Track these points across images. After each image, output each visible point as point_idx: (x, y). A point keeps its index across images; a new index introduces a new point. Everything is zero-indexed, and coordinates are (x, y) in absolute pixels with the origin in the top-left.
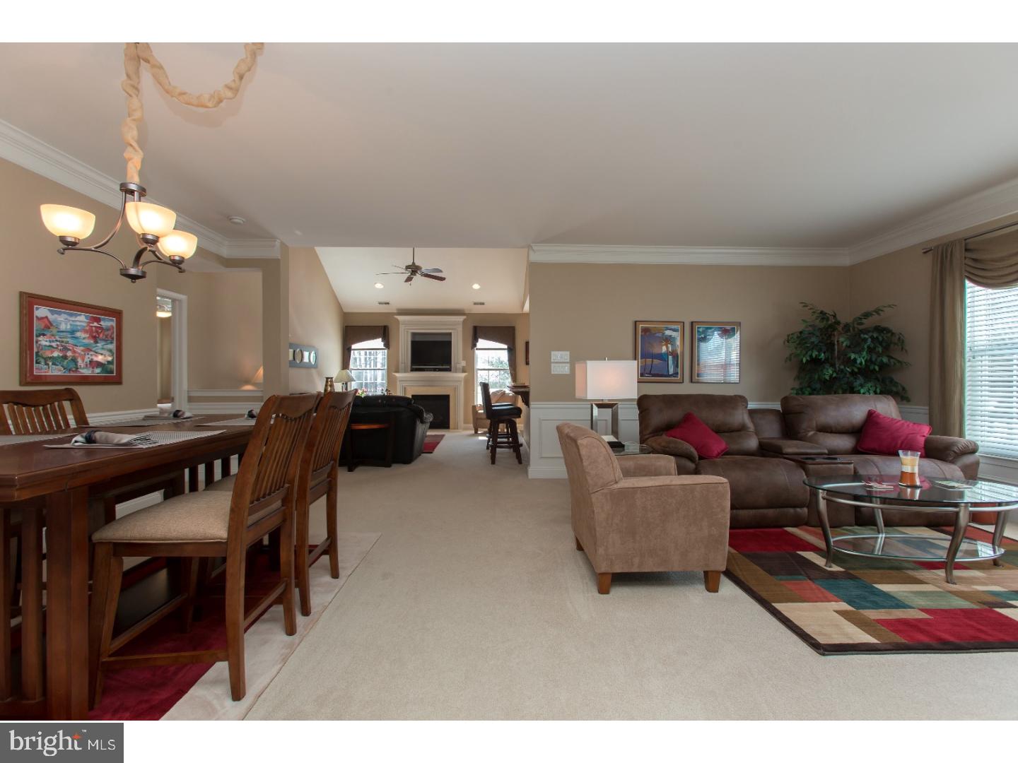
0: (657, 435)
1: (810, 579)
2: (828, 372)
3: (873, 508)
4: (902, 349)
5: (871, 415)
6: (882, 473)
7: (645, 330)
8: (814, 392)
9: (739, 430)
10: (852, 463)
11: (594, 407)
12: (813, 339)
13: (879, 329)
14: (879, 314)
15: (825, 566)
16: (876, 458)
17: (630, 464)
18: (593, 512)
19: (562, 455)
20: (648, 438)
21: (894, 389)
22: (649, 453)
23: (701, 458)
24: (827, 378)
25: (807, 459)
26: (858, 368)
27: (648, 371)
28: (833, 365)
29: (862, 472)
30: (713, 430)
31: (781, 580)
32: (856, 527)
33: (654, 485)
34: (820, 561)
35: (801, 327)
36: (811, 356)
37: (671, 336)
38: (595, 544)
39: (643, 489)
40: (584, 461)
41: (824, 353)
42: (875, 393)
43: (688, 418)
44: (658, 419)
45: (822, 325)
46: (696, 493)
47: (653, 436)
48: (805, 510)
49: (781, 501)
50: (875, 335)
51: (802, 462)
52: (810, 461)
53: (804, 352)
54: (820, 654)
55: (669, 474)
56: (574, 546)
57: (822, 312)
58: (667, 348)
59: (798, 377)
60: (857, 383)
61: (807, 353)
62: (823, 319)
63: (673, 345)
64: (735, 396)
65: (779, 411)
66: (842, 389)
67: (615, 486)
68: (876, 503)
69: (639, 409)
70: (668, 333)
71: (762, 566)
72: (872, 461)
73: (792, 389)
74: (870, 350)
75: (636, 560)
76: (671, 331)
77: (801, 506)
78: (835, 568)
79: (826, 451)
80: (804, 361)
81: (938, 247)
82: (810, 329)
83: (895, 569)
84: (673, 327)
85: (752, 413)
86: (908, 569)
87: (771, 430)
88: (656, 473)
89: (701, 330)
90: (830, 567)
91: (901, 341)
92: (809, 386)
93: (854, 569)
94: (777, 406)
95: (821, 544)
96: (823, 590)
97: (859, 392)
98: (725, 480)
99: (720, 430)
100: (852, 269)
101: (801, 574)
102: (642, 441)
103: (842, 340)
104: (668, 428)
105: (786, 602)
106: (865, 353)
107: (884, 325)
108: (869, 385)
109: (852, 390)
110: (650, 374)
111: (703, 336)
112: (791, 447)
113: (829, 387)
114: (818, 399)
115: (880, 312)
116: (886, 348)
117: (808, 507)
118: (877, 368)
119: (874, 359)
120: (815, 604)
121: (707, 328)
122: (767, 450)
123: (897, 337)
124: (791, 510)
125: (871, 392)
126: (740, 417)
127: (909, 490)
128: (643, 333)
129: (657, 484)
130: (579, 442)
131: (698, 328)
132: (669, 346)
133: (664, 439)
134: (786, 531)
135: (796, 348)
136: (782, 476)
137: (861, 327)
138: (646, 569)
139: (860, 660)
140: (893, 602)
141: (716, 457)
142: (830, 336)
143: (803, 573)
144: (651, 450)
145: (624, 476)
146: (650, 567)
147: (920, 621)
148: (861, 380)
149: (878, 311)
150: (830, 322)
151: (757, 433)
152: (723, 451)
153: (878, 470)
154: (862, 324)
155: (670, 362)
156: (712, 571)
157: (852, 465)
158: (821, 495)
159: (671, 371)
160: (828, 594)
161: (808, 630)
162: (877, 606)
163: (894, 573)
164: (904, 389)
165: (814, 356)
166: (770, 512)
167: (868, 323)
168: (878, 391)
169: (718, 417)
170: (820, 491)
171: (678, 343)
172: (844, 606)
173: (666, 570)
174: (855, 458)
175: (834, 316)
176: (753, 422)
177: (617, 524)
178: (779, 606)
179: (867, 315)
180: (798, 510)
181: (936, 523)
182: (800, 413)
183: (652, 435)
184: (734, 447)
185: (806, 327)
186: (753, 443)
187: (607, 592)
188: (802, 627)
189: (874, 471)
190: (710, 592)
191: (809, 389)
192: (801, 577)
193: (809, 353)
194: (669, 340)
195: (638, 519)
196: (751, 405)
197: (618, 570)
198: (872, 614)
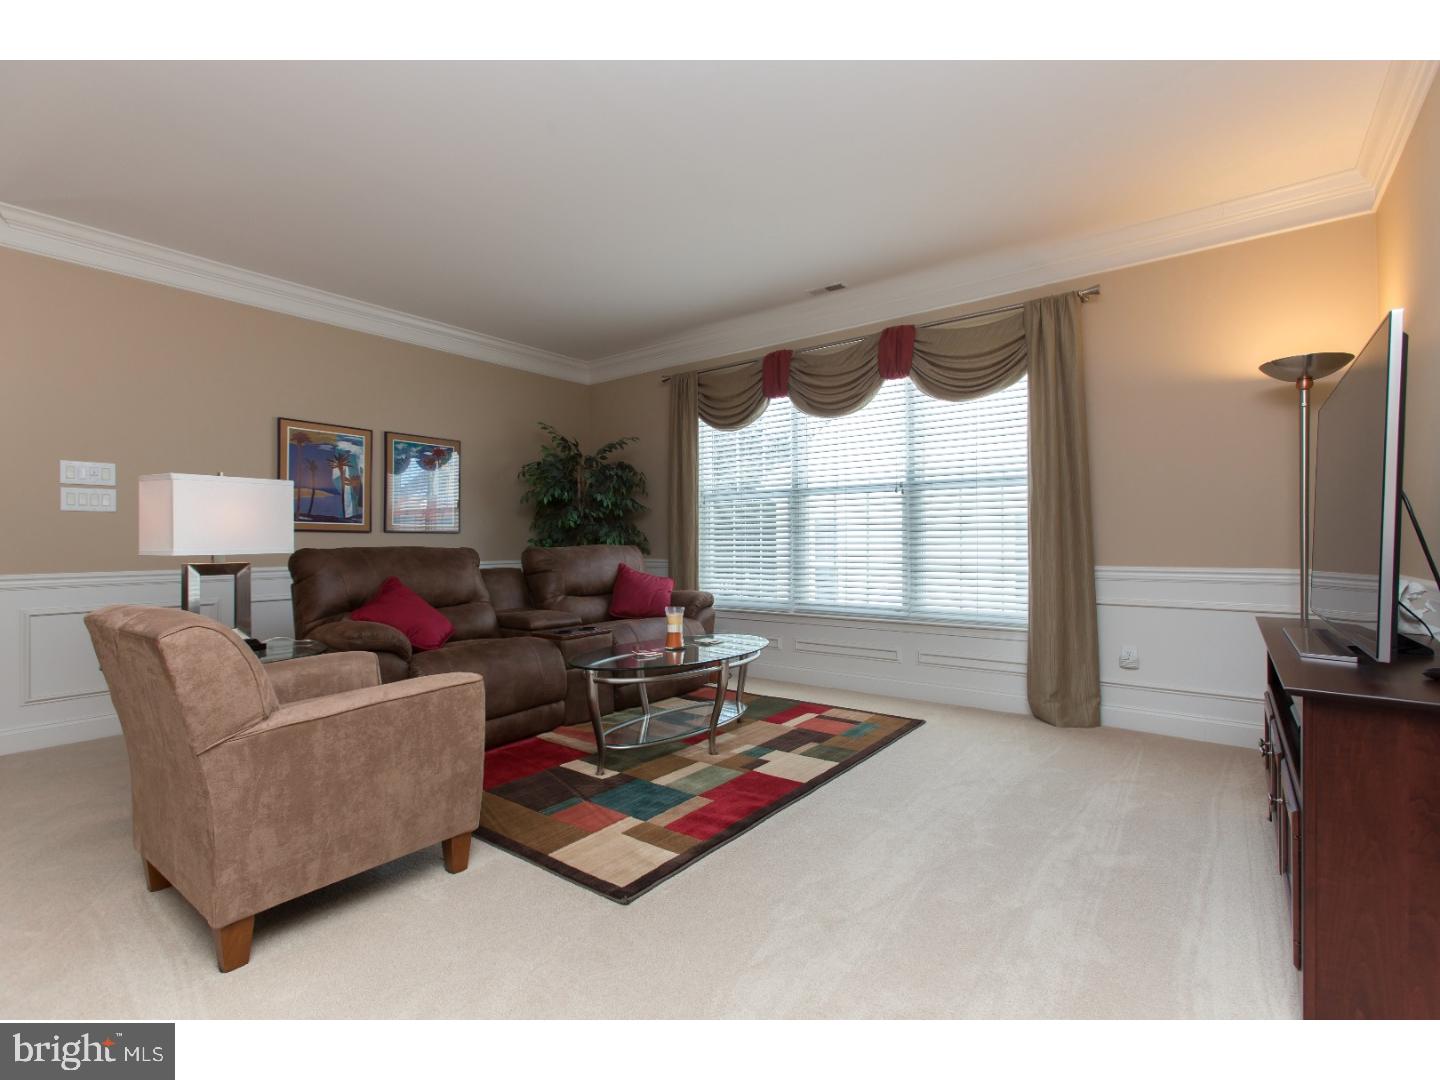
0: (333, 621)
1: (586, 799)
2: (573, 518)
3: (637, 683)
4: (644, 491)
5: (622, 570)
6: (640, 640)
7: (299, 437)
8: (555, 543)
9: (467, 602)
10: (609, 632)
11: (192, 572)
12: (555, 473)
13: (622, 466)
14: (622, 447)
15: (597, 774)
16: (631, 622)
17: (287, 676)
18: (206, 793)
19: (104, 686)
20: (312, 629)
21: (637, 540)
22: (320, 653)
23: (416, 650)
24: (572, 524)
25: (561, 632)
26: (604, 513)
27: (305, 509)
28: (576, 509)
29: (621, 642)
30: (430, 603)
31: (552, 813)
32: (616, 714)
33: (352, 708)
34: (588, 769)
35: (539, 456)
36: (553, 496)
37: (349, 452)
38: (211, 865)
39: (329, 720)
40: (178, 684)
41: (568, 492)
42: (620, 543)
43: (389, 586)
44: (331, 589)
45: (562, 455)
46: (431, 708)
47: (324, 623)
48: (562, 703)
49: (532, 699)
50: (620, 473)
51: (556, 636)
52: (564, 636)
53: (544, 490)
54: (624, 904)
55: (366, 684)
56: (141, 884)
57: (563, 439)
58: (342, 472)
59: (534, 526)
60: (602, 533)
61: (547, 492)
62: (564, 447)
63: (353, 467)
64: (462, 549)
65: (519, 570)
66: (587, 539)
67: (264, 726)
68: (641, 677)
69: (293, 576)
70: (343, 446)
71: (520, 801)
72: (629, 627)
73: (530, 541)
74: (616, 491)
75: (314, 867)
76: (349, 443)
77: (557, 701)
78: (609, 774)
79: (580, 620)
80: (545, 501)
81: (675, 376)
82: (550, 459)
83: (664, 754)
84: (351, 436)
85: (485, 573)
86: (676, 750)
87: (510, 599)
88: (344, 687)
89: (400, 446)
90: (603, 774)
91: (642, 483)
92: (550, 537)
93: (628, 768)
94: (517, 564)
95: (590, 747)
96: (604, 809)
97: (604, 542)
98: (476, 677)
99: (441, 603)
100: (592, 389)
101: (573, 796)
102: (301, 633)
103: (584, 477)
104: (353, 606)
105: (566, 844)
106: (611, 494)
107: (626, 462)
108: (614, 534)
109: (596, 541)
110: (309, 515)
111: (404, 457)
112: (539, 619)
113: (571, 537)
114: (566, 551)
115: (624, 445)
116: (630, 488)
117: (564, 700)
118: (621, 514)
119: (619, 502)
120: (600, 832)
121: (410, 445)
122: (509, 627)
123: (639, 477)
124: (546, 708)
125: (617, 542)
126: (469, 581)
127: (675, 654)
128: (295, 443)
129: (357, 705)
130: (165, 641)
131: (396, 443)
132: (346, 469)
133: (347, 623)
134: (540, 740)
135: (535, 484)
136: (536, 662)
137: (605, 462)
138: (337, 876)
139: (666, 889)
140: (677, 796)
141: (440, 645)
142: (571, 471)
143: (575, 793)
144: (324, 648)
145: (280, 702)
146: (344, 868)
147: (703, 809)
148: (605, 530)
149: (621, 444)
150: (572, 453)
151: (493, 604)
152: (447, 635)
153: (636, 636)
154: (603, 458)
155: (348, 497)
156: (457, 837)
157: (610, 635)
158: (592, 678)
159: (349, 512)
160: (612, 813)
161: (601, 876)
162: (662, 808)
163: (664, 760)
164: (645, 539)
165: (556, 495)
166: (520, 717)
167: (613, 457)
168: (623, 541)
169: (439, 582)
170: (591, 672)
171: (362, 464)
172: (632, 822)
173: (377, 864)
174: (611, 625)
175: (576, 445)
176: (488, 588)
177: (268, 807)
178: (558, 855)
179: (611, 447)
180: (554, 705)
181: (685, 690)
182: (545, 571)
183: (320, 621)
184: (463, 627)
185: (547, 456)
186: (488, 620)
187: (244, 960)
188: (594, 875)
189: (631, 638)
190: (454, 873)
191: (549, 540)
192: (575, 800)
193: (551, 491)
194: (343, 458)
195: (318, 783)
196: (484, 565)
197: (270, 901)
198: (662, 820)
